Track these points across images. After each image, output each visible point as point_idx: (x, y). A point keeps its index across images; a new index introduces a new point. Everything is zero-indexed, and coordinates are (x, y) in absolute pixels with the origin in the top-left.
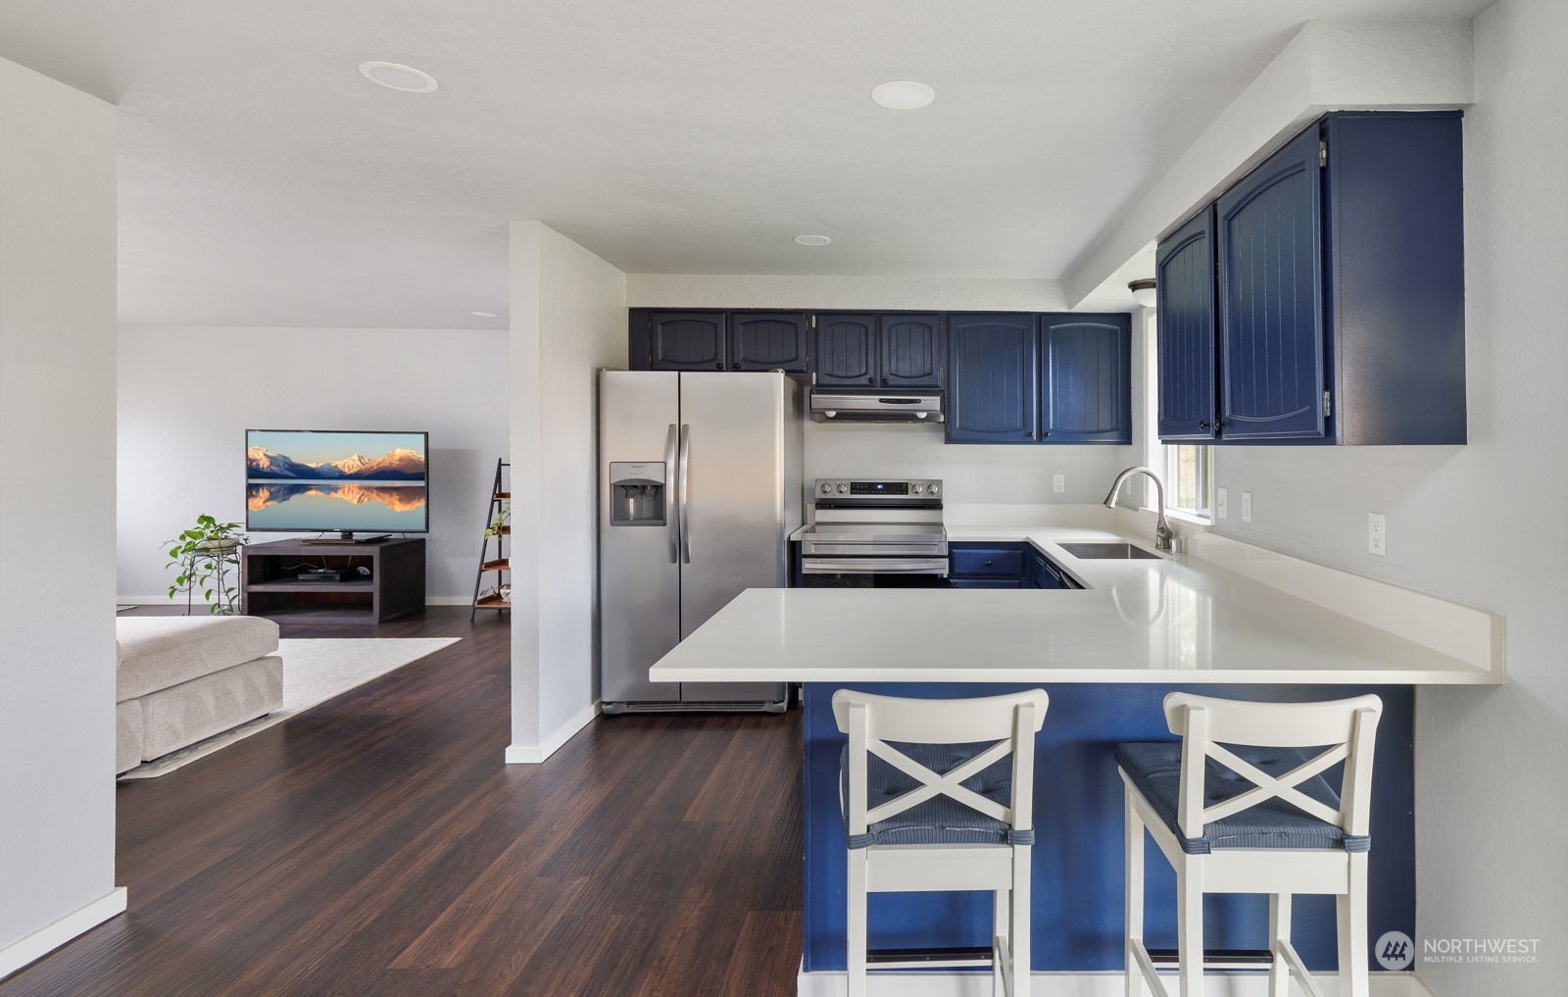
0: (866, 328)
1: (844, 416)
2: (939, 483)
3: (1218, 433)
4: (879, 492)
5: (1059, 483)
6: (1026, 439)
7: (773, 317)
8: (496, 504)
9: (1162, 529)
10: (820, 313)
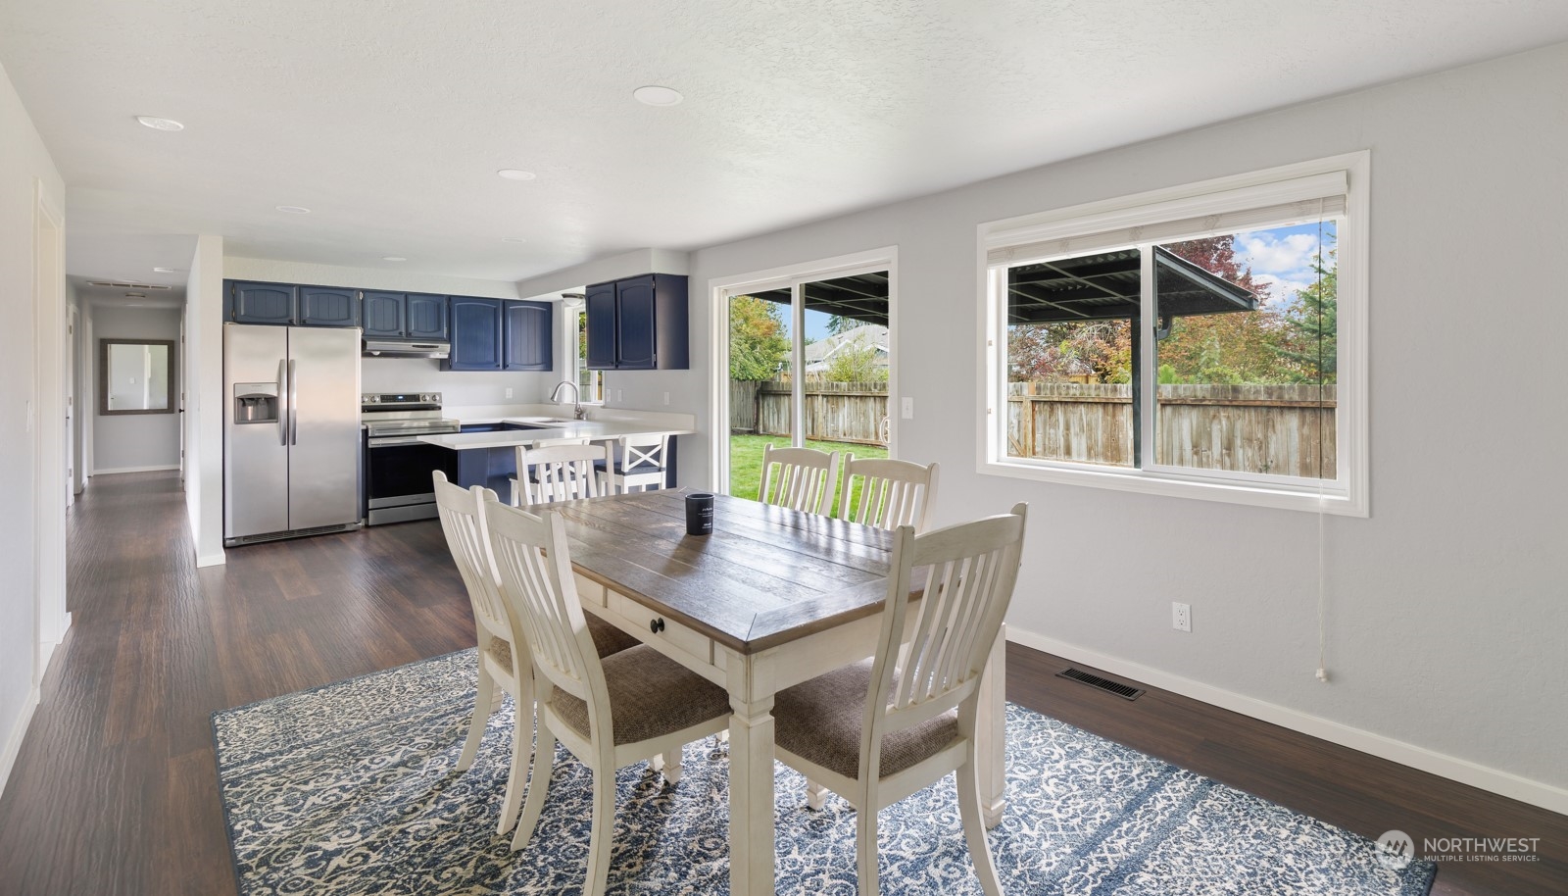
0: (397, 302)
1: (385, 354)
2: (440, 394)
3: (617, 366)
4: (400, 401)
5: (509, 393)
6: (496, 368)
7: (329, 291)
9: (577, 410)
10: (364, 291)
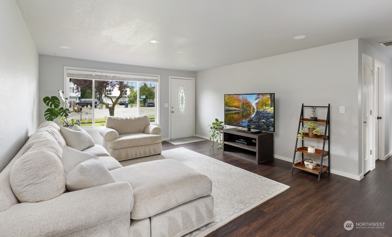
8: (301, 123)
